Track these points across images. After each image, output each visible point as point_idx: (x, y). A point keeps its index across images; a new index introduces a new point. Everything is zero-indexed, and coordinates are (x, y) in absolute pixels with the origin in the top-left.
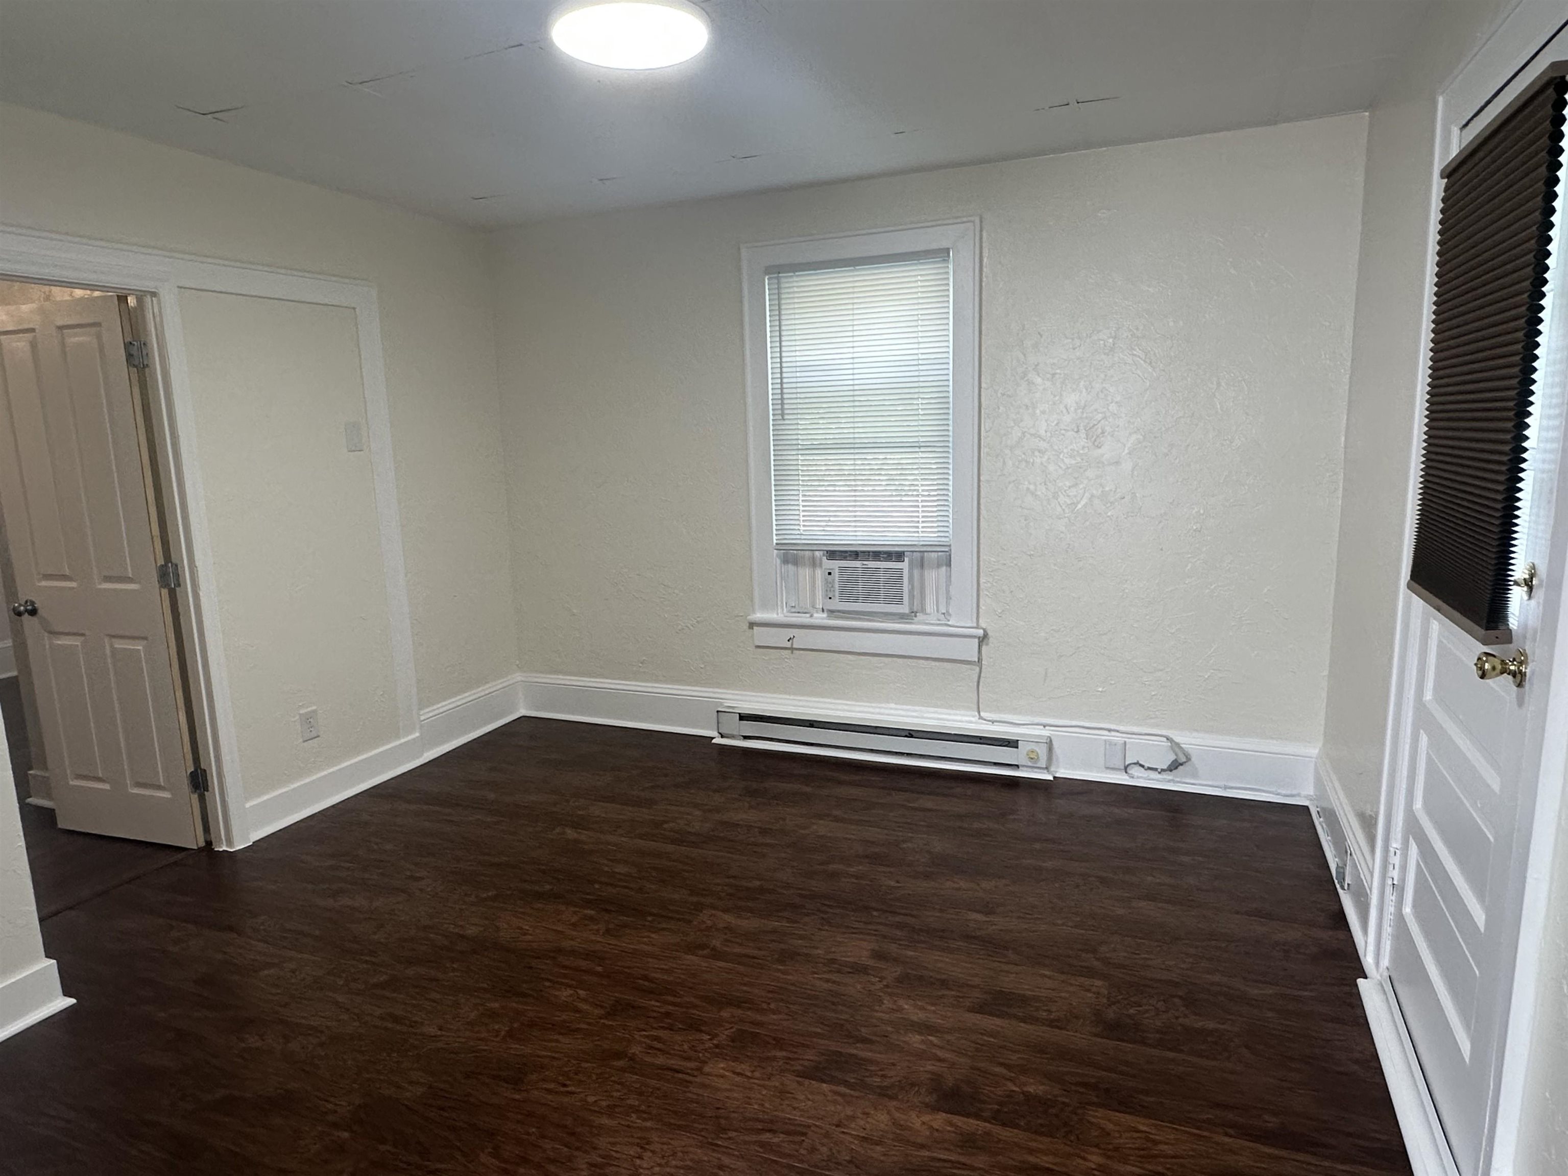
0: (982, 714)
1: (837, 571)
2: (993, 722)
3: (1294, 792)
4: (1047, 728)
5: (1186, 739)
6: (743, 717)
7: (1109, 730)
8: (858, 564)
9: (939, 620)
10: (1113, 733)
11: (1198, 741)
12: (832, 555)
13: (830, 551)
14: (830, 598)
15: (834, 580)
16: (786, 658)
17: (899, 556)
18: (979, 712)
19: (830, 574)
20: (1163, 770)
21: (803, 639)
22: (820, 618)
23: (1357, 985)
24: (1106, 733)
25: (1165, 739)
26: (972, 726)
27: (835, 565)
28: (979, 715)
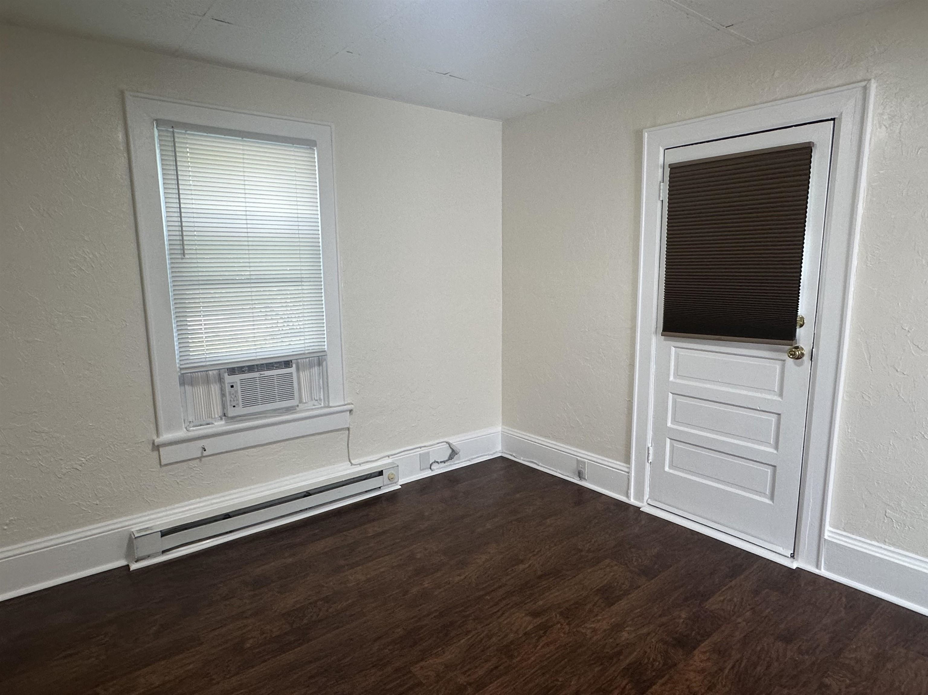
0: (353, 462)
1: (239, 383)
2: (360, 464)
3: (494, 451)
4: (391, 457)
5: (454, 440)
6: (164, 533)
7: (420, 447)
8: (256, 375)
9: (314, 405)
10: (423, 449)
11: (458, 439)
12: (232, 371)
13: (229, 368)
14: (234, 406)
15: (236, 392)
16: (195, 467)
17: (287, 364)
18: (350, 461)
19: (232, 386)
20: (447, 461)
21: (212, 446)
22: (220, 425)
23: (643, 512)
24: (419, 449)
25: (445, 443)
26: (348, 472)
27: (237, 378)
28: (351, 463)
